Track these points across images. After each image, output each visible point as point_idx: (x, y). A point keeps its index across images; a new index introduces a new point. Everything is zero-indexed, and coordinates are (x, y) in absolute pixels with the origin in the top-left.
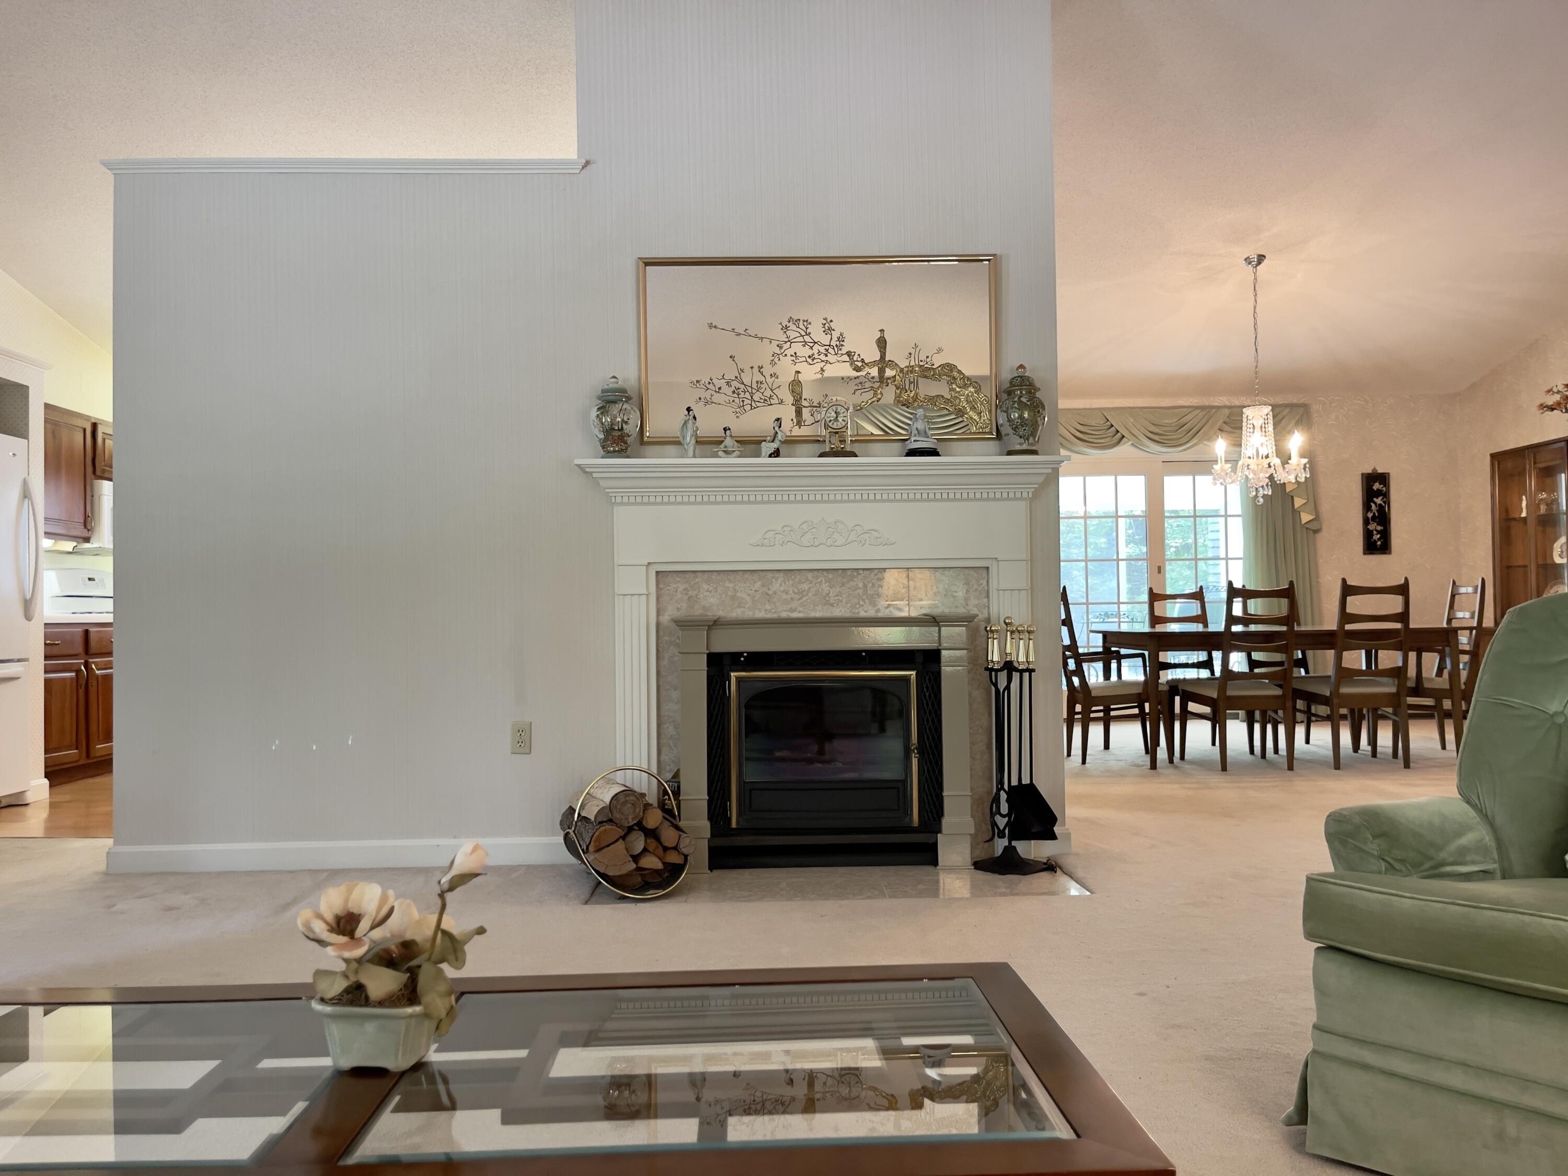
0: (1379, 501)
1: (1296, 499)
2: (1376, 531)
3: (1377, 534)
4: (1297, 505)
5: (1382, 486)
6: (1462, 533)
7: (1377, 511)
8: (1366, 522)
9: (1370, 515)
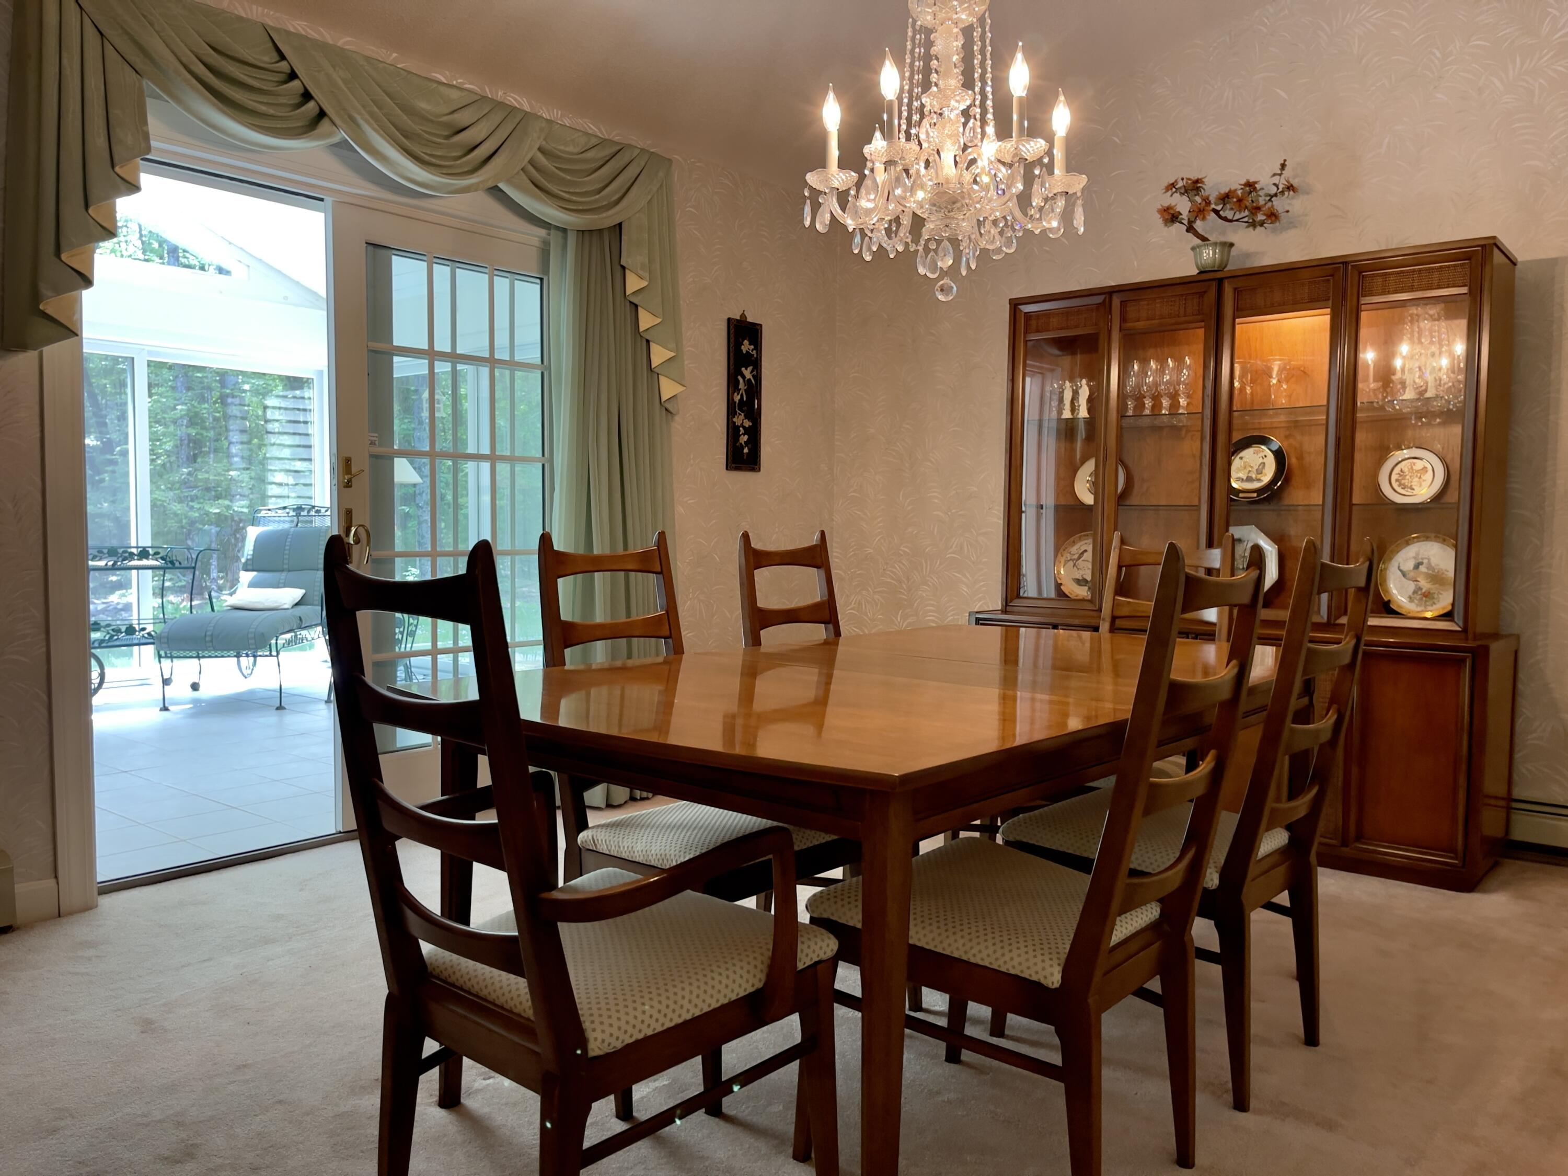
0: (747, 373)
1: (654, 347)
2: (744, 428)
3: (744, 434)
4: (656, 361)
5: (752, 347)
6: (837, 443)
7: (745, 390)
8: (731, 411)
9: (737, 398)
